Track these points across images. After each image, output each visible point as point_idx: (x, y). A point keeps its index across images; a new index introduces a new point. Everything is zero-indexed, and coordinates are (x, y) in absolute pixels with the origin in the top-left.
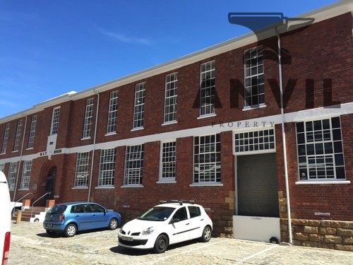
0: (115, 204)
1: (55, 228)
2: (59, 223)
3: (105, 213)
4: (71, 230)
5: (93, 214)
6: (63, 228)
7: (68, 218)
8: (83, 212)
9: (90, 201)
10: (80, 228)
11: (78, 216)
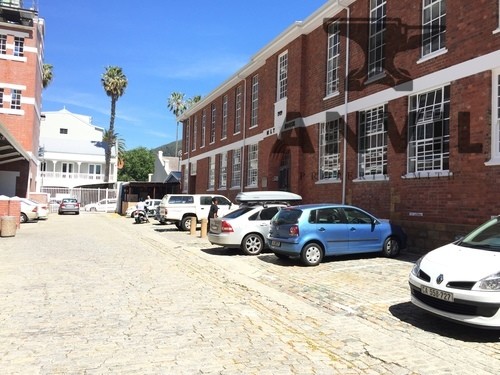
0: (392, 209)
1: (284, 248)
2: (290, 240)
3: (373, 225)
4: (313, 254)
5: (350, 226)
6: (297, 249)
7: (306, 232)
8: (331, 222)
9: (346, 204)
10: (330, 251)
11: (323, 229)
